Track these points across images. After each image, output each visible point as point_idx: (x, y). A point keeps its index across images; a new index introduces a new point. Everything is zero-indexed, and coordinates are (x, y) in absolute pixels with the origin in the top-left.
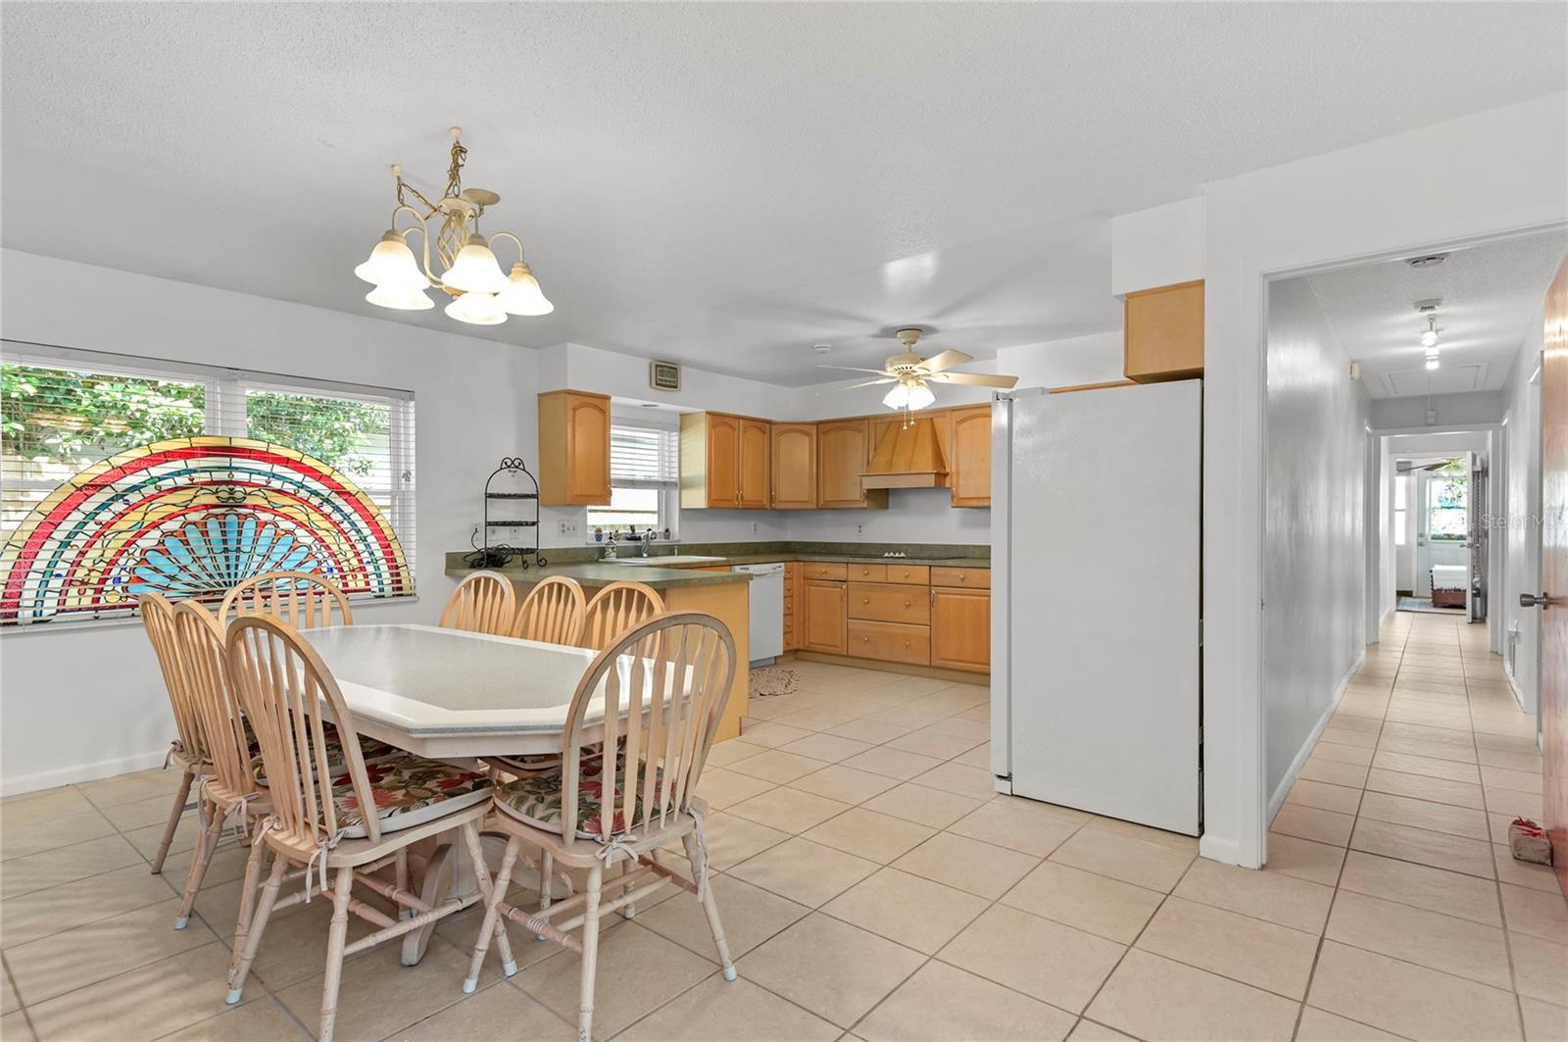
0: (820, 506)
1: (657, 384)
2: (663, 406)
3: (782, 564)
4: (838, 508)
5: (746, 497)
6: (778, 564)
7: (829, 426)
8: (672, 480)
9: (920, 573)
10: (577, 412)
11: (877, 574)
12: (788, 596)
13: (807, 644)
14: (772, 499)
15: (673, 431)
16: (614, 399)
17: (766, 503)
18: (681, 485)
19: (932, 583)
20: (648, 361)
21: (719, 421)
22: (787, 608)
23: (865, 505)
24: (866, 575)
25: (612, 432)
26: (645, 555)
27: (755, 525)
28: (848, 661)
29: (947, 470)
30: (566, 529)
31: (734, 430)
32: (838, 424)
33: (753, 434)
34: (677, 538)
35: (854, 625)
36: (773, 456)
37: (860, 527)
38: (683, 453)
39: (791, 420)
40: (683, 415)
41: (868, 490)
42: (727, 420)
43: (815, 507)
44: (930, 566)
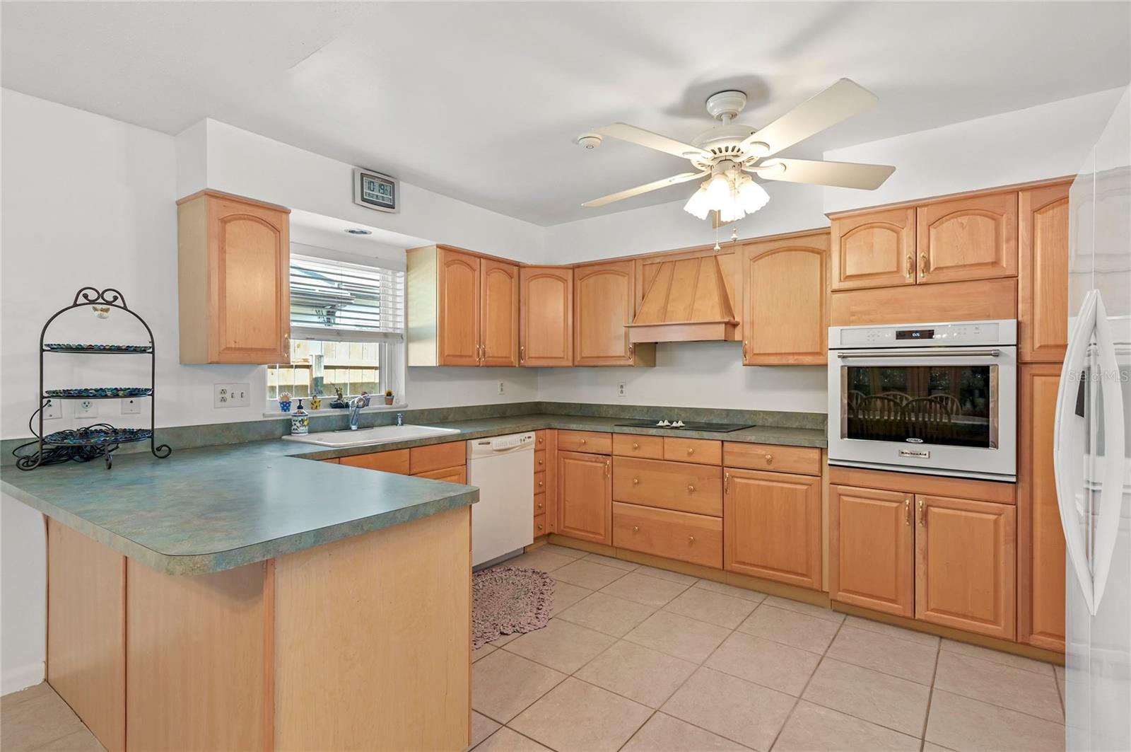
0: (576, 363)
1: (364, 200)
2: (377, 233)
3: (533, 434)
4: (597, 365)
5: (489, 352)
6: (527, 435)
7: (589, 270)
8: (398, 331)
9: (708, 448)
10: (229, 227)
11: (650, 448)
12: (539, 471)
13: (562, 527)
14: (520, 355)
15: (399, 271)
16: (297, 216)
17: (514, 359)
18: (408, 337)
19: (724, 465)
20: (350, 167)
21: (452, 256)
22: (537, 485)
23: (631, 362)
24: (636, 448)
25: (293, 262)
26: (354, 427)
27: (502, 385)
28: (612, 552)
29: (737, 319)
30: (228, 396)
31: (474, 270)
32: (597, 268)
33: (497, 277)
34: (402, 403)
35: (620, 509)
36: (522, 304)
37: (622, 387)
38: (410, 297)
39: (543, 263)
40: (409, 251)
41: (635, 344)
42: (464, 258)
43: (570, 364)
44: (723, 441)
